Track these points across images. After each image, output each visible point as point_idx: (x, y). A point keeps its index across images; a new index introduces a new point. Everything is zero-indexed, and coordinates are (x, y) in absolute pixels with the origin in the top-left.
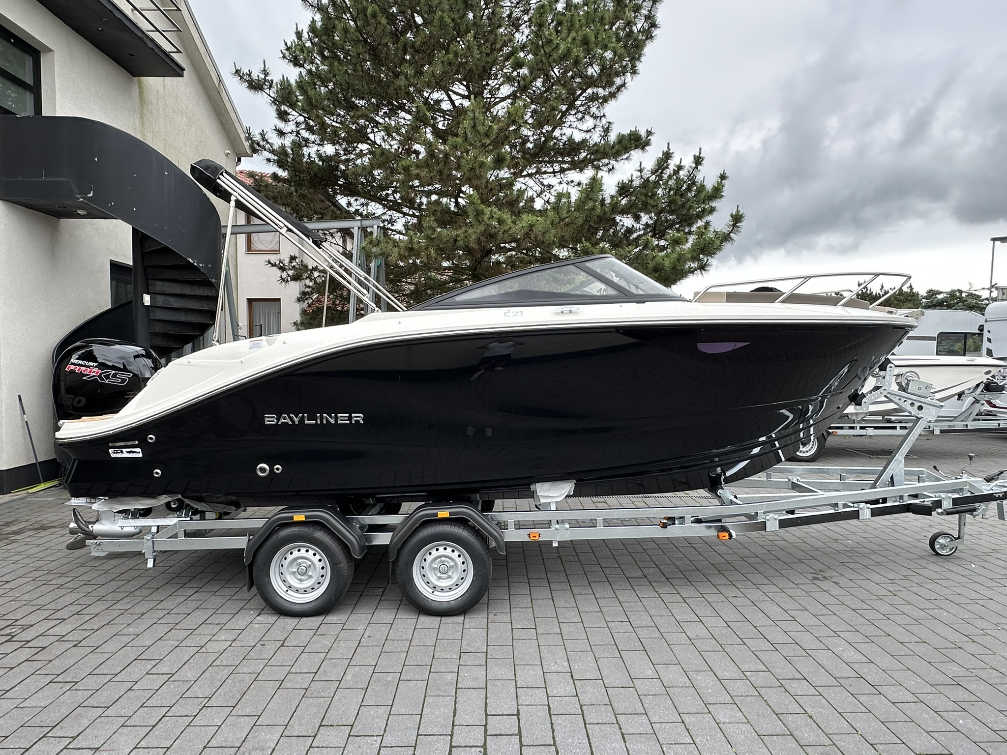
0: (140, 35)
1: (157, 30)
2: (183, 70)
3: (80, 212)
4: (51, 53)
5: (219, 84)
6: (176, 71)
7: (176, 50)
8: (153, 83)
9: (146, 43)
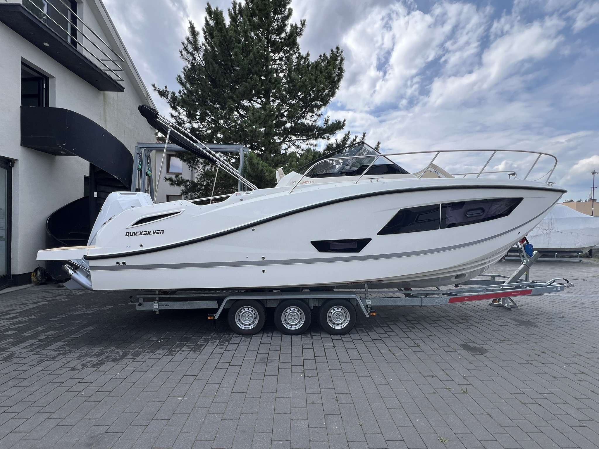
0: (99, 71)
1: (110, 70)
2: (124, 88)
3: (62, 152)
4: (54, 78)
5: (147, 96)
6: (121, 89)
7: (120, 79)
8: (112, 95)
9: (102, 75)
